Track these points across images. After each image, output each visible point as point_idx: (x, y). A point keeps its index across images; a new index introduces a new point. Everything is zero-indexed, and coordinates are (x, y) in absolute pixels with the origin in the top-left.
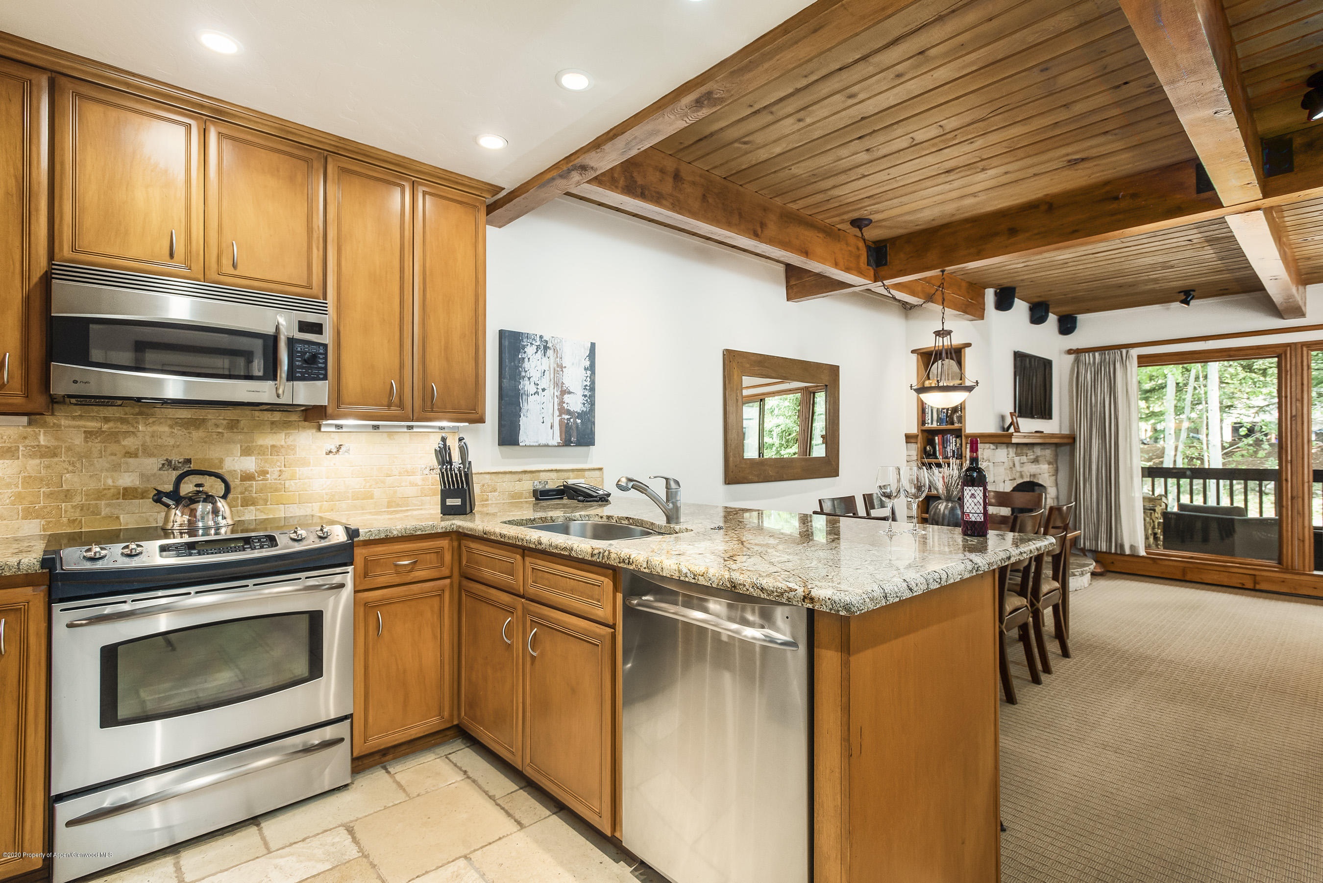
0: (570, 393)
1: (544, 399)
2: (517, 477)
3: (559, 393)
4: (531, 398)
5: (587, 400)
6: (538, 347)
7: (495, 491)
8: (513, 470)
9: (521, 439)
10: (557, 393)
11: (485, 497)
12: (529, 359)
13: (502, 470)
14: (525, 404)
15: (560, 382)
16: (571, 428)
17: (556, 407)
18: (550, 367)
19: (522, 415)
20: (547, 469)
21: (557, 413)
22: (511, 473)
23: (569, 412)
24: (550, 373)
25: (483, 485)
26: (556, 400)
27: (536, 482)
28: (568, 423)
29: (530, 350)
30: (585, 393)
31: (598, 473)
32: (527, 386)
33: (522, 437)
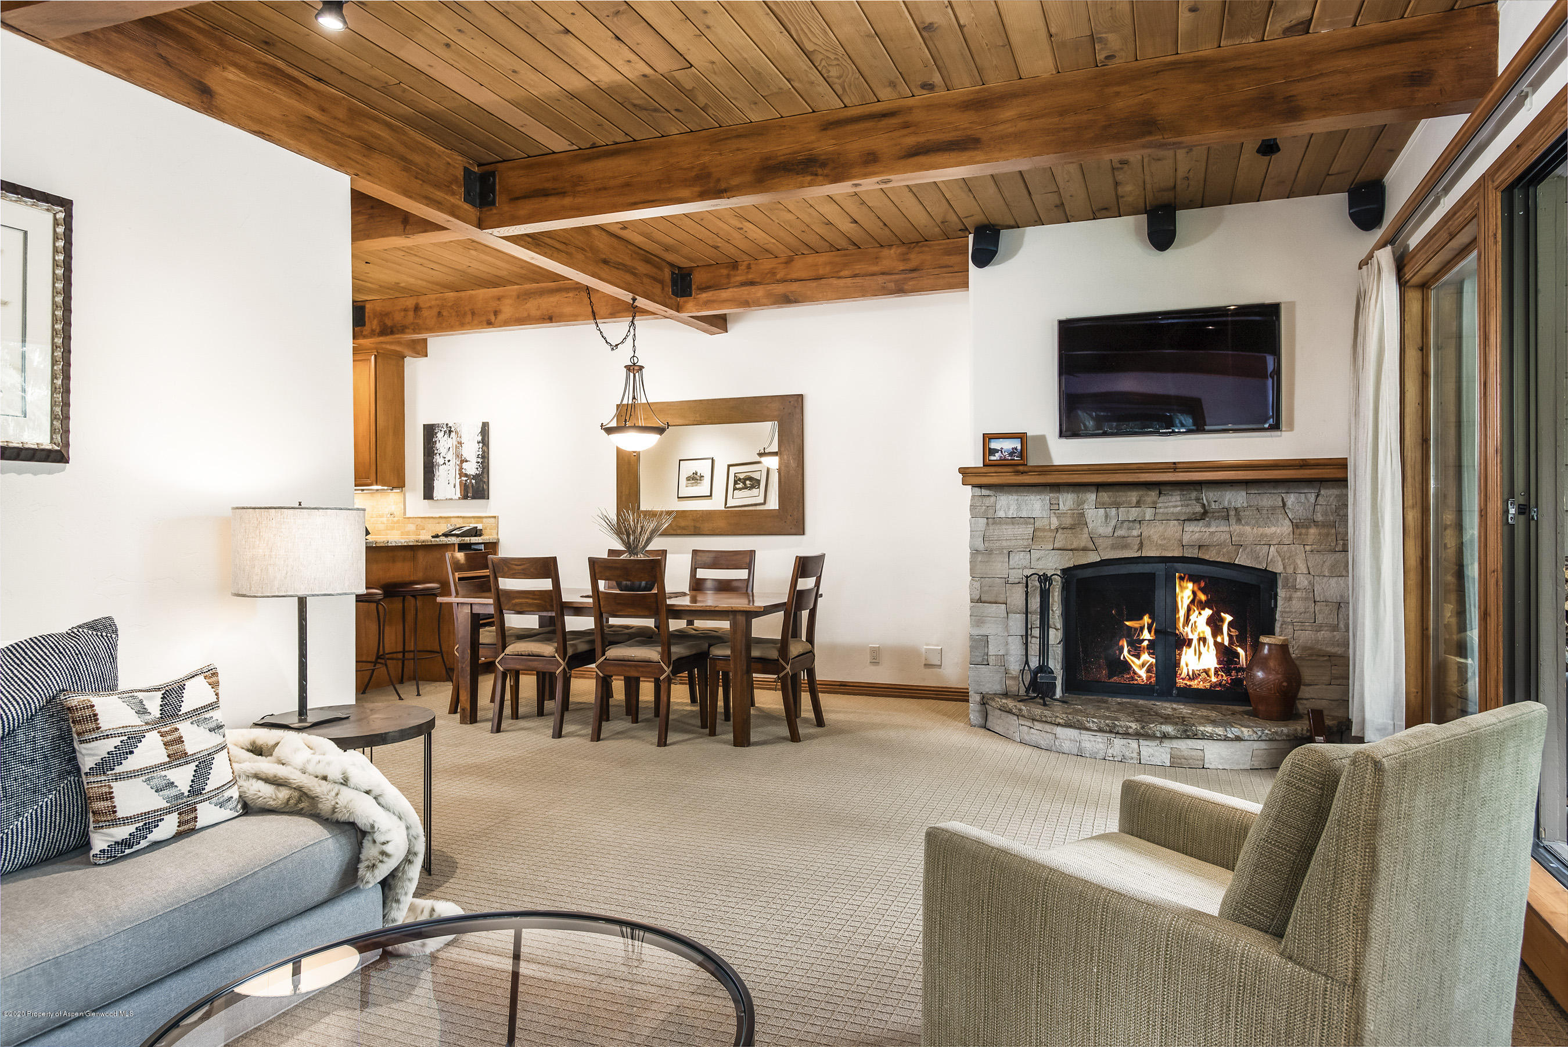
0: (467, 461)
1: (449, 468)
2: (437, 521)
3: (460, 462)
4: (441, 467)
5: (480, 466)
6: (445, 432)
7: (424, 529)
9: (434, 494)
10: (458, 463)
11: (418, 533)
12: (439, 441)
13: (427, 516)
14: (437, 472)
15: (460, 454)
16: (467, 486)
17: (457, 472)
18: (453, 445)
19: (435, 479)
20: (456, 516)
21: (458, 476)
22: (432, 518)
23: (466, 475)
24: (453, 449)
25: (417, 526)
26: (457, 467)
27: (449, 525)
28: (465, 483)
29: (440, 435)
30: (480, 460)
31: (493, 519)
32: (438, 459)
33: (437, 494)
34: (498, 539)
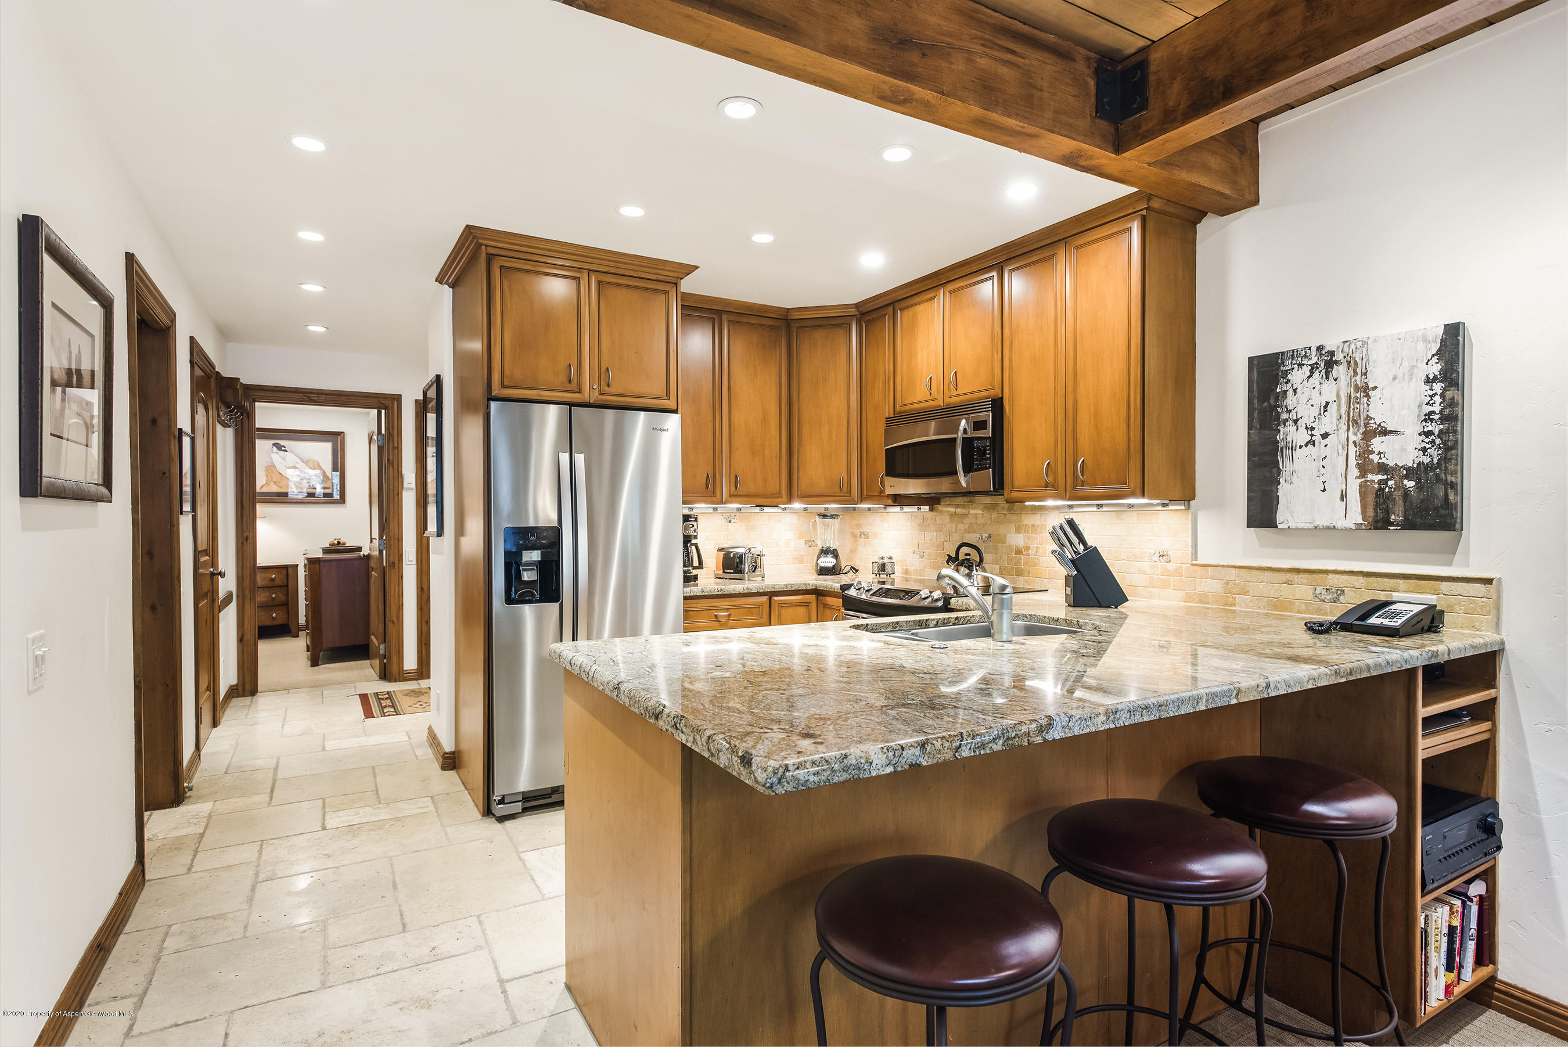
0: (1385, 432)
1: (1324, 452)
2: (1283, 577)
3: (1360, 436)
4: (1298, 453)
5: (1433, 442)
6: (1313, 368)
7: (1246, 593)
8: (1274, 566)
9: (1280, 517)
10: (1355, 437)
11: (1231, 599)
12: (1295, 391)
13: (1255, 564)
14: (1288, 463)
15: (1363, 416)
16: (1389, 497)
17: (1353, 462)
18: (1338, 395)
19: (1282, 481)
20: (1342, 569)
21: (1354, 472)
22: (1270, 569)
23: (1383, 468)
24: (1339, 406)
25: (1228, 583)
26: (1352, 449)
27: (1319, 589)
28: (1381, 490)
29: (1297, 376)
30: (1435, 427)
31: (1480, 588)
32: (1292, 434)
33: (1283, 516)
34: (1502, 643)
